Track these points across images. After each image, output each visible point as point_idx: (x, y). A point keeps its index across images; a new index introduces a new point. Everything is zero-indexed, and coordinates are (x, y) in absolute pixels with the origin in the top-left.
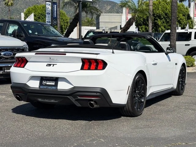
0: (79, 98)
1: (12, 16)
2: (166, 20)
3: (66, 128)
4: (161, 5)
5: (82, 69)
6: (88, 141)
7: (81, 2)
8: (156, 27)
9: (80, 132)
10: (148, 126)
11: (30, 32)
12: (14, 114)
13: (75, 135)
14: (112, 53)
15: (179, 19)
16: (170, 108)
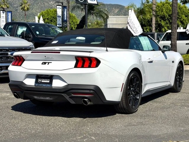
0: (73, 95)
1: (28, 20)
2: (169, 21)
3: (60, 125)
4: (164, 7)
5: (76, 66)
6: (78, 139)
7: (87, 4)
8: (160, 28)
9: (73, 129)
10: (142, 123)
11: (38, 33)
12: (14, 111)
13: (67, 133)
14: (106, 51)
15: (182, 19)
16: (166, 105)
